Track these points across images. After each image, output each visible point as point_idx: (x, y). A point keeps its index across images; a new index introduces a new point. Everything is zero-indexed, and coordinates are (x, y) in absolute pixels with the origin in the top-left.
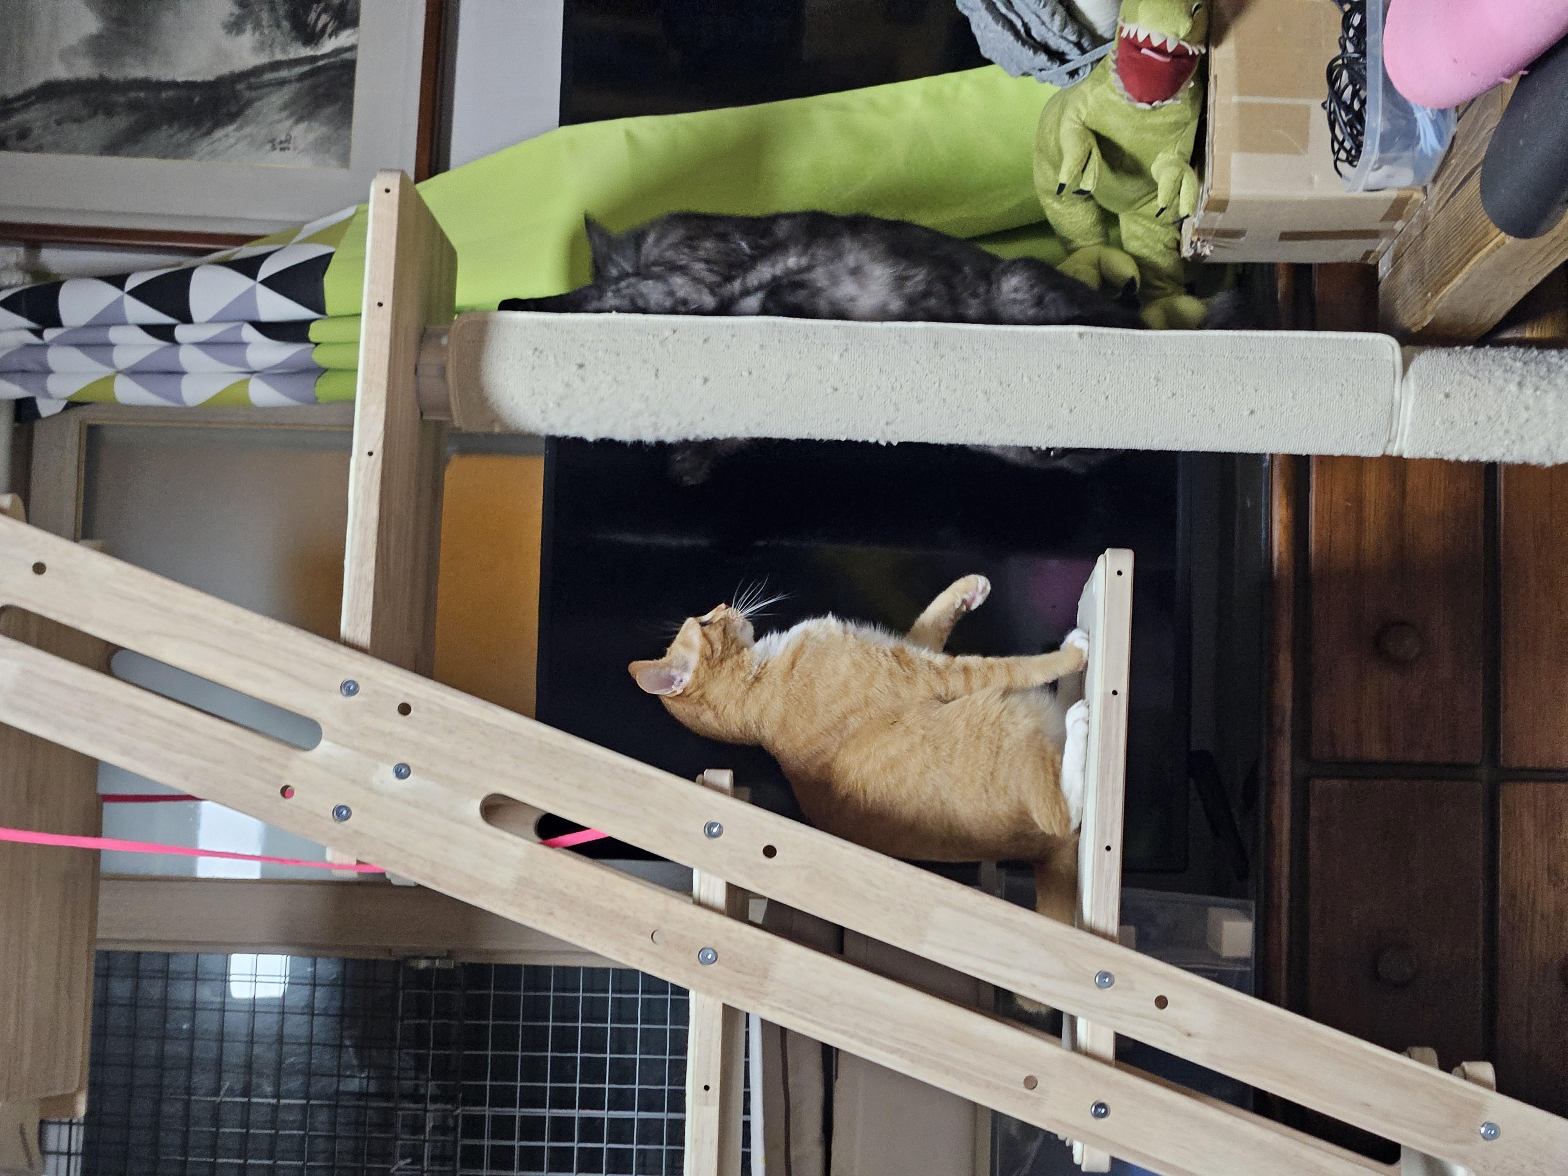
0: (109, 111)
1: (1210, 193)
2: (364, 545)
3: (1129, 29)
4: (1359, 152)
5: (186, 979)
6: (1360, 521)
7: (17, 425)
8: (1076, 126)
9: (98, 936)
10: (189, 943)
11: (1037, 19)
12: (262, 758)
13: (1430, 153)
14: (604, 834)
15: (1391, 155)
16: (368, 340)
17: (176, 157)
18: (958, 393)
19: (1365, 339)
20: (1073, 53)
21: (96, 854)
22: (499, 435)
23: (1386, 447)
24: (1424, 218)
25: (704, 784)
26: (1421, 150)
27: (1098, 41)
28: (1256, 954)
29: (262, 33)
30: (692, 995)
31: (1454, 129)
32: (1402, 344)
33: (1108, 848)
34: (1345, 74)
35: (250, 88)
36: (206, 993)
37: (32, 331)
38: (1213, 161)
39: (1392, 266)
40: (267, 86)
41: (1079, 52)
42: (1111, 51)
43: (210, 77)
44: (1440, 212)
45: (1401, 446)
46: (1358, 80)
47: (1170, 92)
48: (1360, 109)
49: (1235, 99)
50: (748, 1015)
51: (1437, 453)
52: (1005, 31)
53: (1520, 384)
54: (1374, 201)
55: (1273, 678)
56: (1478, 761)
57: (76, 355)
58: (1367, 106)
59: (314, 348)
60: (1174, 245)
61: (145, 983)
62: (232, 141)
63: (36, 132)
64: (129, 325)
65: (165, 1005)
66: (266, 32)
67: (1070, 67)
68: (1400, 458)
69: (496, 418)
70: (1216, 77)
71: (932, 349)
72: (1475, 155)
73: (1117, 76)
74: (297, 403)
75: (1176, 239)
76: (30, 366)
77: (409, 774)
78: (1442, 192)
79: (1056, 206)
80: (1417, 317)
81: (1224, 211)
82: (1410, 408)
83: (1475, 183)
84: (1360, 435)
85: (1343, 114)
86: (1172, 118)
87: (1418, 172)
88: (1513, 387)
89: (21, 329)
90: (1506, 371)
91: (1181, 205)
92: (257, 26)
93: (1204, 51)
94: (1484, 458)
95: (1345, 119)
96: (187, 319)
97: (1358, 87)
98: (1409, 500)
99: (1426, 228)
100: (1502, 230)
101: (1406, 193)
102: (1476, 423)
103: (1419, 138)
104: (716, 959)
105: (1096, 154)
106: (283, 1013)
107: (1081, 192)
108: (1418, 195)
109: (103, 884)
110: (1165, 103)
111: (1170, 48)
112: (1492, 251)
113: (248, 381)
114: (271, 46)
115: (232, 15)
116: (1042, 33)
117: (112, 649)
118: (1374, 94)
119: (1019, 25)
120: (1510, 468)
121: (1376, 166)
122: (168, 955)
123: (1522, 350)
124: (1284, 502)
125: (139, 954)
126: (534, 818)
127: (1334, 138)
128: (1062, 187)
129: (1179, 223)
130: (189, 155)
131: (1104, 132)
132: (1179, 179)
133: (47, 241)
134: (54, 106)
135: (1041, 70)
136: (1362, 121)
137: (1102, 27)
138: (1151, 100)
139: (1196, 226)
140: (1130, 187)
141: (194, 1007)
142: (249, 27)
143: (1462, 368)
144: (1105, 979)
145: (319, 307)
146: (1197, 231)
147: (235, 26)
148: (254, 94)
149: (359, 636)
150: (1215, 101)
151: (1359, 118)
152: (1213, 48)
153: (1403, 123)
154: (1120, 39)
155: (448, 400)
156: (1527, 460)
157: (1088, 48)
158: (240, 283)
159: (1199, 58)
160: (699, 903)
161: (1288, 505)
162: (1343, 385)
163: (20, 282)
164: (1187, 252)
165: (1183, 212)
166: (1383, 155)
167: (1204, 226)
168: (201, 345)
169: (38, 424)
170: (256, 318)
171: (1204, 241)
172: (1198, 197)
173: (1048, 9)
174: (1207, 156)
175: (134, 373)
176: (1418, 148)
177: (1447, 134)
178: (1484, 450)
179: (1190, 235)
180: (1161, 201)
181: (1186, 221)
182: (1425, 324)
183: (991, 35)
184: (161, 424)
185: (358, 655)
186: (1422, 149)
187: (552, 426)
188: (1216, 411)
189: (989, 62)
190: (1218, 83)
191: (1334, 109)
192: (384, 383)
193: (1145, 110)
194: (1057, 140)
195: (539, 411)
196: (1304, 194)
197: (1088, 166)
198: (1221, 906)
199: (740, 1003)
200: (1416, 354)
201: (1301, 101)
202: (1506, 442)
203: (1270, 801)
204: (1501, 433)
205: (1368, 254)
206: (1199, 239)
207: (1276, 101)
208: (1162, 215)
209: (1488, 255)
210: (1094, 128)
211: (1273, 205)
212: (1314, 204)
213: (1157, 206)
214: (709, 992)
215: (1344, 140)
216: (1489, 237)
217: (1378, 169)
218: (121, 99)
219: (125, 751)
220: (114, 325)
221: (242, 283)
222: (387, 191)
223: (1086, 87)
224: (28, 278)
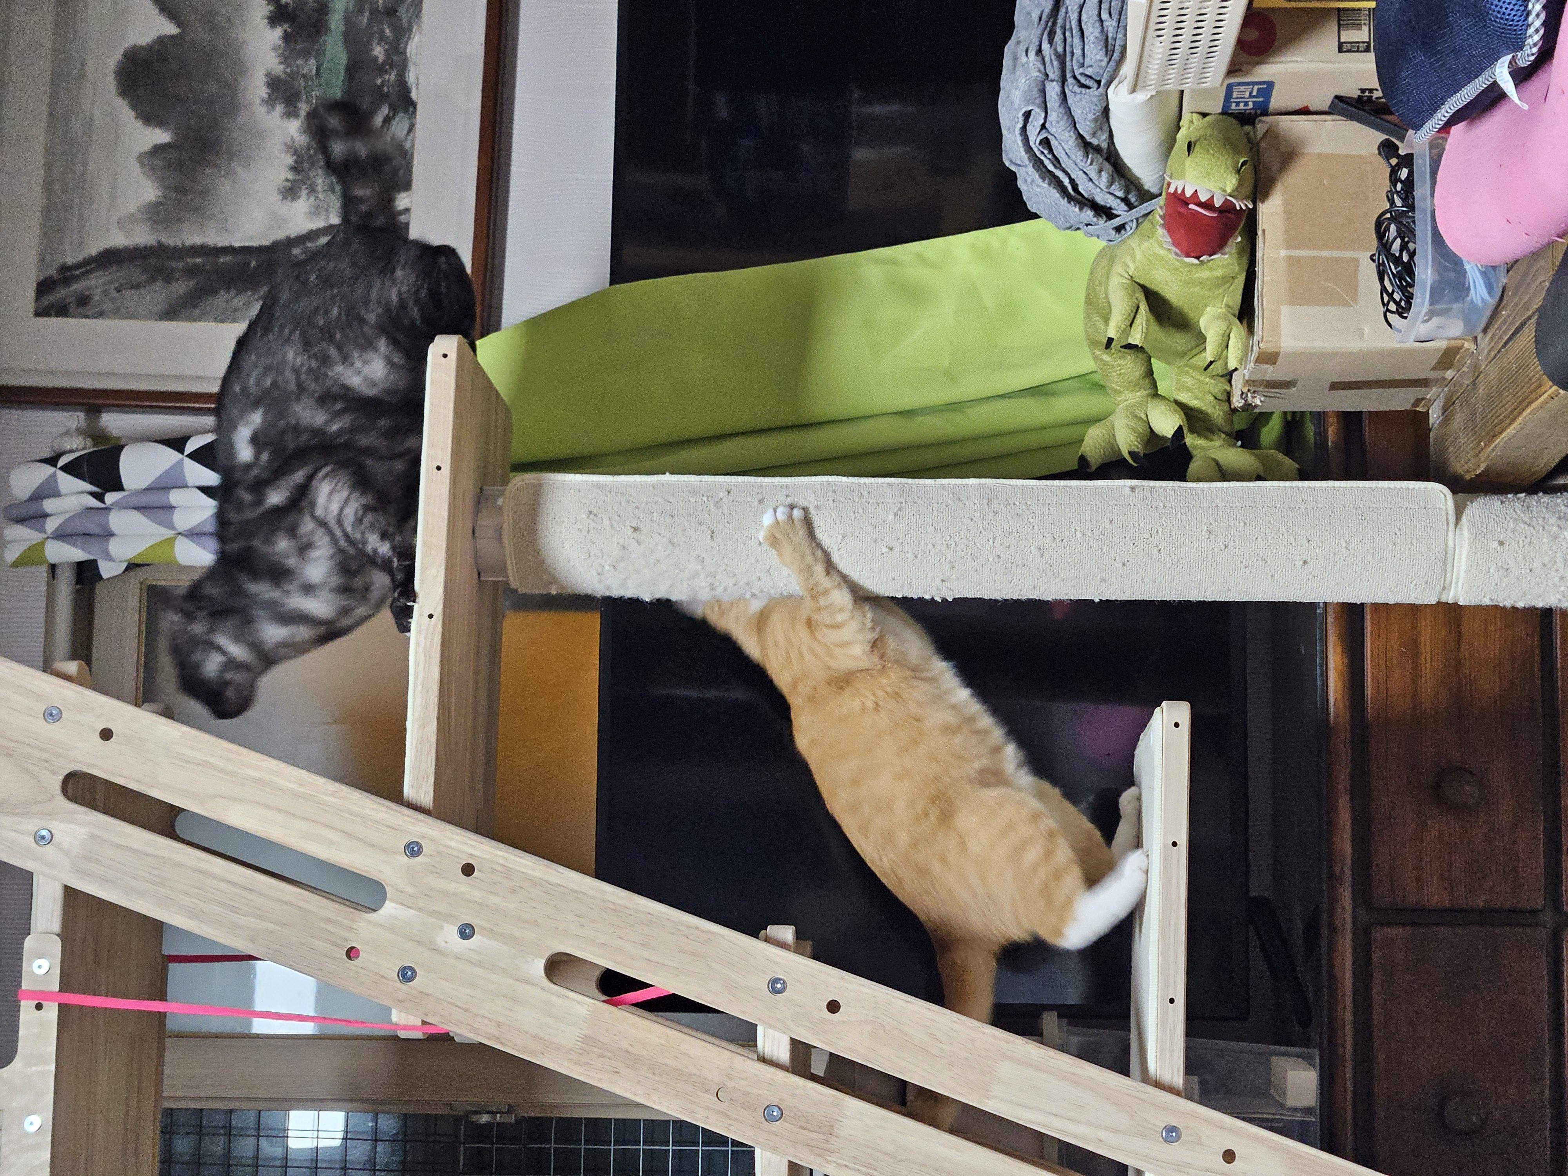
0: (169, 278)
1: (1261, 345)
2: (426, 707)
3: (1176, 185)
4: (1410, 305)
5: (249, 1136)
6: (1416, 668)
7: (78, 587)
8: (1125, 281)
9: (165, 1094)
10: (249, 1099)
11: (1084, 176)
12: (329, 921)
13: (1480, 304)
14: (668, 992)
15: (1439, 307)
16: (426, 502)
17: (233, 322)
18: (1013, 548)
19: (1417, 488)
20: (1119, 208)
21: (161, 1017)
23: (1441, 594)
24: (1475, 367)
25: (767, 940)
27: (1146, 196)
28: (1321, 1102)
29: (317, 198)
30: (758, 1152)
31: (1504, 280)
32: (1454, 492)
33: (1172, 1001)
34: (1393, 227)
36: (268, 1148)
37: (94, 495)
38: (1263, 314)
39: (1443, 414)
41: (1126, 208)
42: (1158, 206)
43: (266, 243)
44: (1490, 362)
45: (1456, 592)
46: (1407, 233)
47: (1217, 247)
48: (1409, 262)
49: (1283, 253)
50: (811, 1170)
51: (1492, 600)
52: (1051, 189)
54: (1426, 351)
55: (1331, 825)
56: (1540, 905)
57: (137, 518)
58: (1415, 258)
60: (1224, 397)
61: (207, 1140)
63: (96, 299)
64: (187, 487)
65: (227, 1162)
66: (321, 196)
67: (1116, 222)
68: (1456, 605)
69: (554, 580)
70: (1264, 231)
71: (986, 506)
72: (1527, 306)
73: (1165, 232)
75: (1225, 390)
76: (92, 529)
77: (473, 934)
78: (1493, 344)
79: (1106, 357)
80: (1470, 465)
81: (1275, 364)
82: (1464, 555)
83: (1528, 335)
84: (1414, 583)
85: (1392, 266)
86: (1219, 273)
87: (1468, 322)
89: (83, 492)
90: (1560, 518)
91: (1229, 358)
92: (312, 190)
93: (1251, 206)
94: (1540, 604)
95: (1395, 271)
97: (1406, 239)
98: (1465, 645)
99: (1477, 377)
100: (1555, 383)
101: (1459, 343)
102: (1531, 570)
103: (1469, 288)
104: (782, 1115)
105: (1144, 307)
106: (345, 1168)
107: (1129, 346)
108: (1469, 345)
109: (169, 1042)
110: (1212, 257)
111: (1217, 204)
112: (1545, 402)
114: (326, 211)
115: (287, 180)
116: (1090, 189)
117: (174, 811)
118: (1423, 246)
119: (1066, 181)
120: (1565, 614)
121: (1427, 318)
122: (230, 1112)
124: (1339, 649)
125: (202, 1110)
126: (595, 975)
127: (1384, 289)
128: (1110, 341)
129: (1229, 376)
131: (1152, 287)
132: (1228, 332)
133: (108, 406)
134: (113, 273)
135: (1087, 225)
136: (1411, 274)
137: (1149, 182)
138: (1199, 254)
139: (1246, 378)
140: (1178, 340)
141: (256, 1162)
142: (304, 192)
143: (1515, 516)
144: (1172, 1133)
146: (1248, 383)
147: (290, 192)
149: (422, 797)
150: (1263, 255)
151: (1408, 270)
152: (1260, 204)
153: (1452, 275)
154: (1168, 194)
155: (504, 559)
157: (1136, 204)
159: (1246, 213)
160: (763, 1060)
161: (1343, 651)
162: (1396, 534)
163: (81, 446)
164: (1237, 402)
165: (1232, 365)
166: (1433, 308)
167: (1254, 378)
169: (99, 587)
171: (1254, 392)
172: (1246, 351)
173: (1095, 166)
174: (1256, 310)
175: (193, 534)
176: (1468, 299)
177: (1497, 285)
178: (1539, 596)
179: (1240, 386)
180: (1209, 355)
182: (1478, 472)
183: (1039, 189)
185: (421, 816)
186: (1472, 300)
187: (608, 588)
188: (1269, 562)
189: (1035, 216)
190: (1266, 237)
191: (1383, 261)
192: (444, 545)
193: (1192, 264)
194: (1107, 295)
195: (595, 573)
196: (1354, 345)
197: (1135, 321)
198: (1285, 1054)
199: (806, 1160)
200: (1468, 503)
201: (1348, 254)
202: (1562, 590)
203: (1332, 950)
204: (1557, 580)
205: (1418, 402)
206: (1249, 391)
207: (1324, 254)
208: (1211, 367)
209: (1540, 407)
210: (1142, 282)
211: (1323, 356)
212: (1363, 356)
213: (1205, 357)
214: (775, 1150)
215: (1393, 292)
216: (1543, 389)
217: (1428, 321)
218: (180, 265)
219: (192, 914)
220: (173, 488)
222: (445, 356)
223: (1134, 242)
224: (89, 442)
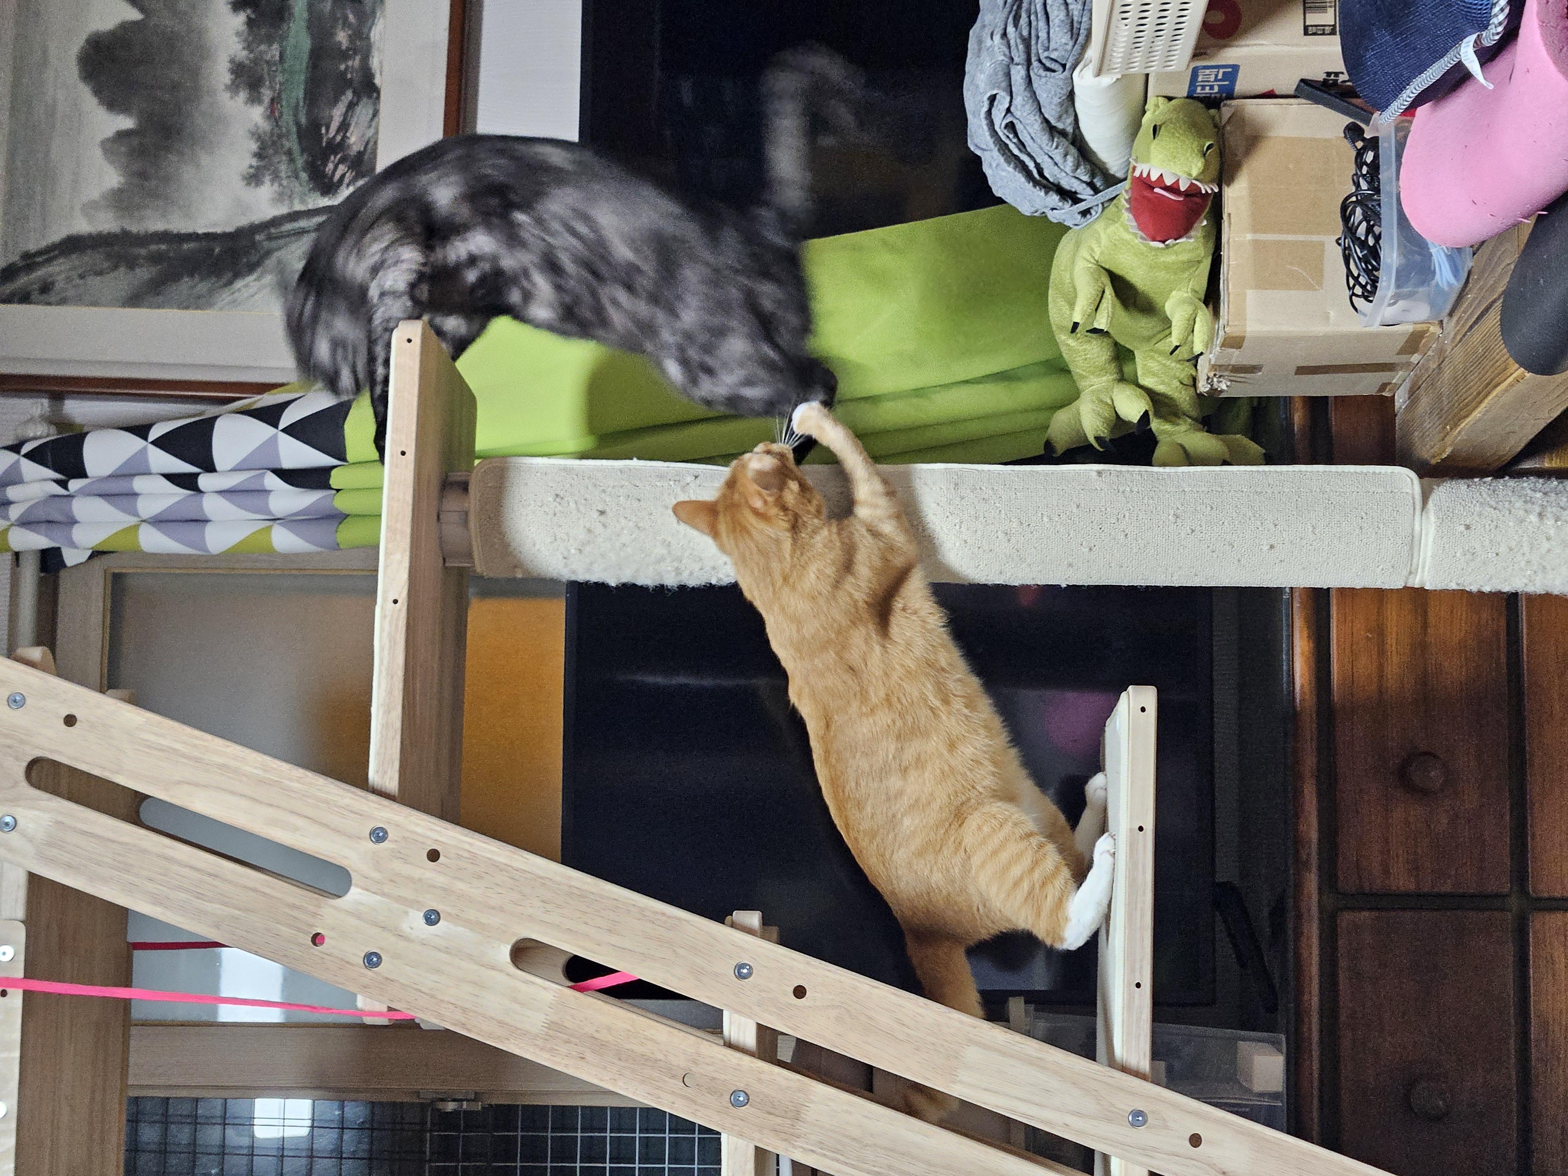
0: (132, 264)
1: (1226, 329)
2: (390, 692)
3: (1142, 169)
4: (1375, 288)
5: (215, 1124)
6: (1382, 652)
7: (42, 573)
8: (1090, 265)
9: (131, 1083)
10: (217, 1087)
11: (1050, 160)
12: (294, 907)
13: (1446, 288)
14: (634, 977)
15: (1405, 290)
16: (391, 489)
17: (198, 308)
18: (979, 533)
19: (1383, 472)
20: (1085, 192)
21: (126, 1004)
22: (523, 580)
23: (1407, 579)
24: (1441, 351)
25: (733, 925)
26: (1437, 285)
27: (1111, 181)
28: (1288, 1088)
29: (280, 185)
30: (724, 1138)
31: (1470, 264)
32: (1421, 476)
33: (1138, 985)
34: (1359, 211)
35: (270, 238)
36: (234, 1137)
37: (58, 482)
38: (1229, 298)
39: (1409, 398)
40: (288, 236)
41: (1092, 193)
42: (1123, 190)
43: (230, 229)
44: (1456, 345)
45: (1422, 577)
46: (1373, 216)
47: (1183, 231)
48: (1374, 245)
49: (1249, 237)
50: (778, 1155)
51: (1458, 584)
52: (1017, 173)
53: (1540, 515)
54: (1391, 335)
55: (1298, 810)
56: (1506, 890)
57: (102, 505)
58: (1381, 242)
59: (335, 495)
60: (1191, 382)
61: (173, 1128)
62: (252, 291)
63: (59, 286)
64: (153, 474)
65: (193, 1150)
66: (285, 182)
67: (1082, 206)
68: (1422, 589)
69: (520, 564)
70: (1229, 215)
72: (1492, 288)
73: (1131, 216)
74: (320, 549)
75: (1192, 375)
76: (57, 517)
77: (439, 920)
78: (1459, 326)
79: (1071, 342)
80: (1435, 449)
81: (1241, 347)
82: (1431, 540)
83: (1493, 318)
84: (1381, 567)
85: (1358, 250)
86: (1185, 257)
87: (1434, 306)
88: (1533, 518)
89: (47, 480)
90: (1526, 502)
91: (1195, 342)
92: (276, 177)
93: (1216, 190)
94: (1506, 588)
95: (1360, 255)
96: (210, 468)
97: (1372, 223)
98: (1430, 631)
99: (1443, 361)
100: (1521, 366)
101: (1423, 327)
102: (1497, 554)
103: (1434, 272)
104: (748, 1100)
105: (1109, 292)
106: (311, 1157)
107: (1095, 331)
108: (1434, 329)
109: (134, 1031)
110: (1178, 241)
111: (1183, 188)
112: (1511, 385)
113: (271, 527)
114: (290, 197)
115: (251, 167)
116: (1056, 173)
117: (139, 798)
118: (1389, 229)
119: (1031, 165)
120: (1531, 598)
121: (1392, 301)
122: (197, 1100)
123: (1541, 481)
124: (1305, 635)
125: (167, 1100)
126: (562, 961)
127: (1349, 273)
128: (1076, 325)
129: (1194, 360)
130: (210, 305)
131: (1118, 271)
132: (1194, 316)
133: (70, 393)
134: (75, 260)
135: (1053, 209)
136: (1377, 257)
137: (1115, 167)
138: (1165, 238)
139: (1213, 362)
140: (1144, 325)
141: (223, 1151)
142: (267, 179)
143: (1481, 500)
144: (1138, 1118)
145: (341, 455)
146: (1214, 367)
147: (254, 178)
148: (273, 244)
149: (388, 782)
150: (1229, 239)
151: (1374, 253)
152: (1226, 187)
153: (1418, 258)
154: (1135, 179)
155: (471, 545)
156: (1550, 590)
157: (1101, 188)
158: (262, 431)
159: (1212, 197)
160: (729, 1045)
161: (1309, 637)
162: (1362, 519)
163: (45, 434)
164: (1203, 387)
165: (1197, 349)
166: (1398, 291)
167: (1220, 362)
168: (225, 493)
169: (63, 574)
170: (276, 466)
171: (1220, 377)
172: (1212, 335)
173: (1061, 150)
174: (1222, 294)
175: (159, 522)
176: (1433, 283)
177: (1463, 269)
178: (1506, 580)
179: (1206, 371)
180: (1175, 339)
181: (1201, 357)
182: (1444, 456)
183: (1004, 174)
184: (184, 571)
185: (386, 802)
186: (1438, 283)
187: (574, 572)
188: (1235, 546)
189: (1001, 201)
190: (1232, 221)
191: (1349, 245)
192: (408, 531)
193: (1158, 248)
194: (1072, 279)
195: (561, 557)
196: (1319, 329)
197: (1101, 305)
198: (1251, 1040)
199: (772, 1145)
200: (1435, 487)
201: (1315, 238)
202: (1529, 572)
203: (1298, 934)
204: (1523, 564)
205: (1384, 386)
206: (1215, 375)
207: (1290, 237)
208: (1176, 352)
209: (1506, 390)
210: (1107, 267)
211: (1289, 340)
212: (1329, 340)
213: (1171, 342)
214: (741, 1135)
215: (1359, 275)
216: (1508, 372)
217: (1394, 304)
218: (143, 252)
219: (156, 900)
220: (138, 474)
221: (264, 430)
222: (409, 341)
223: (1099, 226)
224: (53, 429)
